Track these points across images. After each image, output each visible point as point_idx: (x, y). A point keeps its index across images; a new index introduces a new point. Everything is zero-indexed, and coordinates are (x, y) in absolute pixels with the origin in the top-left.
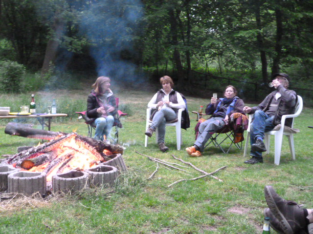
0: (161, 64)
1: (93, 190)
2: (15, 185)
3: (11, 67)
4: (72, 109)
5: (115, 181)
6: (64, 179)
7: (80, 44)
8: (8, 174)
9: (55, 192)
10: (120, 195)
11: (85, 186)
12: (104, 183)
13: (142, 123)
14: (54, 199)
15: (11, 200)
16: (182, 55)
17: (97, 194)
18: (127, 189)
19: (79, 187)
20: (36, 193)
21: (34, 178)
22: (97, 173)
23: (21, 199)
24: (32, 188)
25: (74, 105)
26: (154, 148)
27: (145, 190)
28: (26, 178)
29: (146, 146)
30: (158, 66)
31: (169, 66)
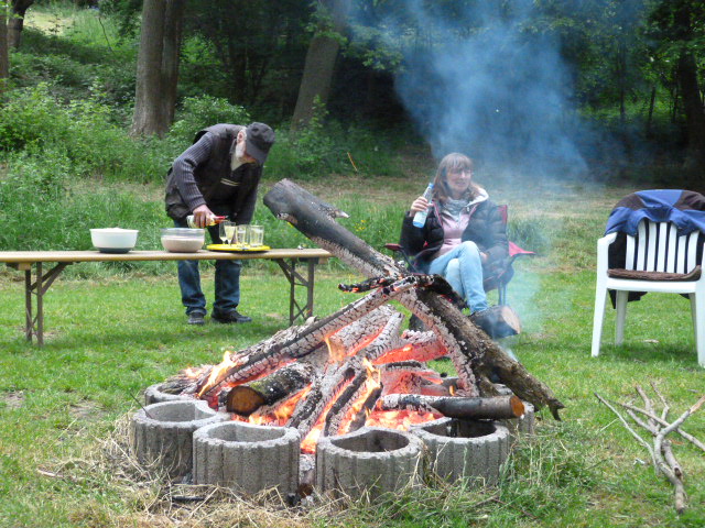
0: (635, 101)
1: (437, 493)
2: (213, 460)
3: (212, 113)
4: (373, 233)
5: (503, 468)
6: (350, 454)
7: (398, 46)
8: (195, 428)
9: (323, 490)
10: (517, 515)
11: (412, 479)
12: (468, 473)
14: (322, 511)
15: (200, 505)
17: (447, 506)
18: (540, 496)
19: (394, 479)
20: (269, 491)
21: (265, 444)
22: (448, 439)
23: (228, 505)
24: (260, 476)
25: (381, 222)
28: (243, 444)
30: (626, 105)
31: (658, 104)
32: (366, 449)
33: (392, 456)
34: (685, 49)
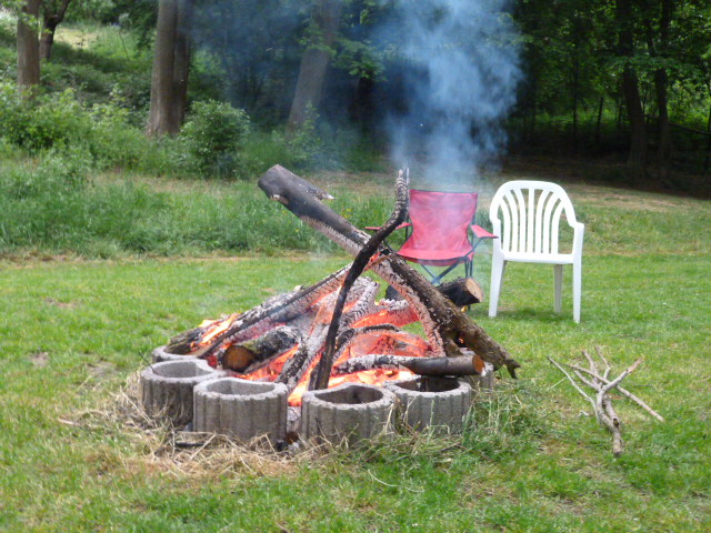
0: (585, 108)
1: (407, 440)
2: (211, 411)
3: (218, 115)
5: (465, 419)
6: (331, 405)
7: (381, 58)
8: (195, 383)
9: (308, 437)
10: (476, 459)
11: (385, 428)
14: (306, 455)
15: (198, 450)
16: (644, 83)
17: (415, 451)
18: (497, 443)
19: (369, 428)
20: (260, 438)
21: (256, 397)
23: (223, 450)
24: (252, 424)
25: (363, 211)
27: (545, 448)
28: (237, 397)
30: (578, 112)
31: (606, 112)
32: (346, 402)
33: (368, 408)
34: (629, 64)
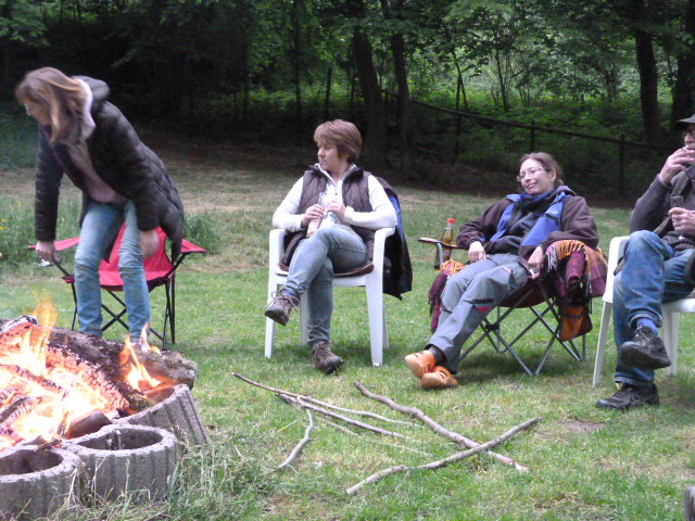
0: (311, 82)
1: (96, 513)
4: (17, 233)
5: (170, 480)
7: (40, 14)
11: (67, 501)
12: (132, 488)
13: (253, 276)
16: (379, 52)
18: (212, 506)
19: (46, 504)
22: (108, 453)
26: (295, 361)
27: (273, 507)
29: (268, 353)
30: (302, 87)
31: (335, 86)
32: (13, 472)
33: (43, 477)
